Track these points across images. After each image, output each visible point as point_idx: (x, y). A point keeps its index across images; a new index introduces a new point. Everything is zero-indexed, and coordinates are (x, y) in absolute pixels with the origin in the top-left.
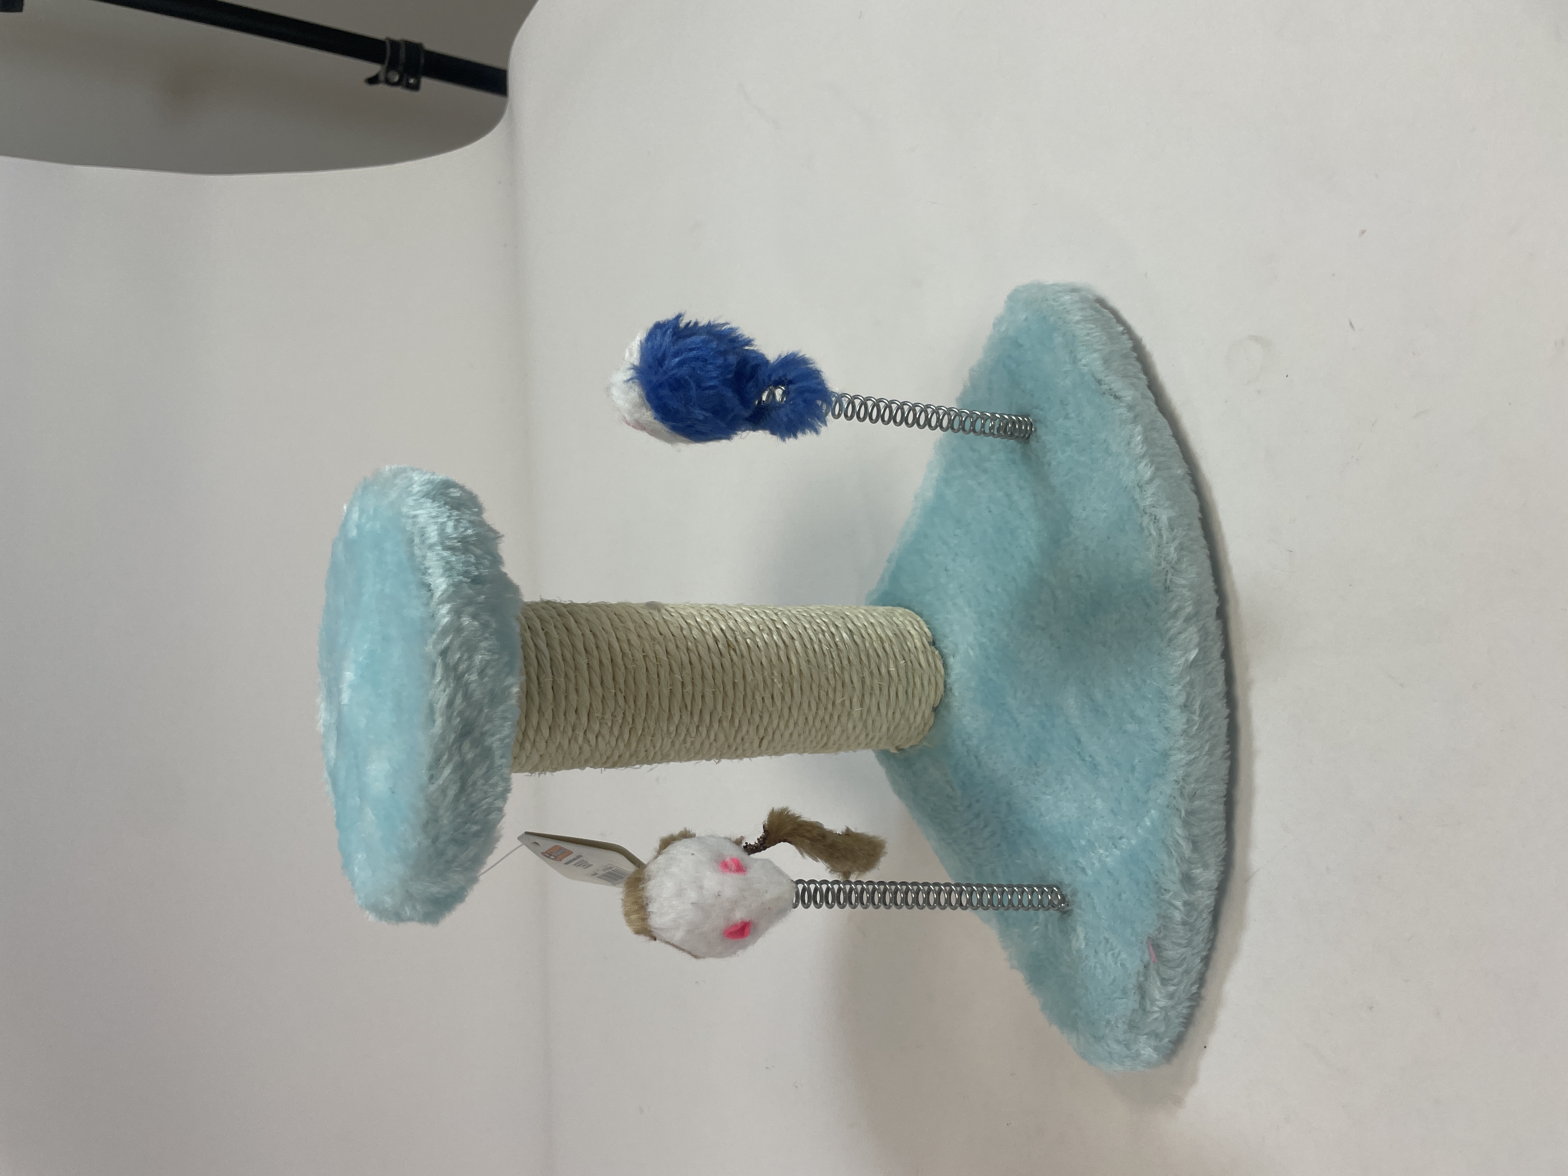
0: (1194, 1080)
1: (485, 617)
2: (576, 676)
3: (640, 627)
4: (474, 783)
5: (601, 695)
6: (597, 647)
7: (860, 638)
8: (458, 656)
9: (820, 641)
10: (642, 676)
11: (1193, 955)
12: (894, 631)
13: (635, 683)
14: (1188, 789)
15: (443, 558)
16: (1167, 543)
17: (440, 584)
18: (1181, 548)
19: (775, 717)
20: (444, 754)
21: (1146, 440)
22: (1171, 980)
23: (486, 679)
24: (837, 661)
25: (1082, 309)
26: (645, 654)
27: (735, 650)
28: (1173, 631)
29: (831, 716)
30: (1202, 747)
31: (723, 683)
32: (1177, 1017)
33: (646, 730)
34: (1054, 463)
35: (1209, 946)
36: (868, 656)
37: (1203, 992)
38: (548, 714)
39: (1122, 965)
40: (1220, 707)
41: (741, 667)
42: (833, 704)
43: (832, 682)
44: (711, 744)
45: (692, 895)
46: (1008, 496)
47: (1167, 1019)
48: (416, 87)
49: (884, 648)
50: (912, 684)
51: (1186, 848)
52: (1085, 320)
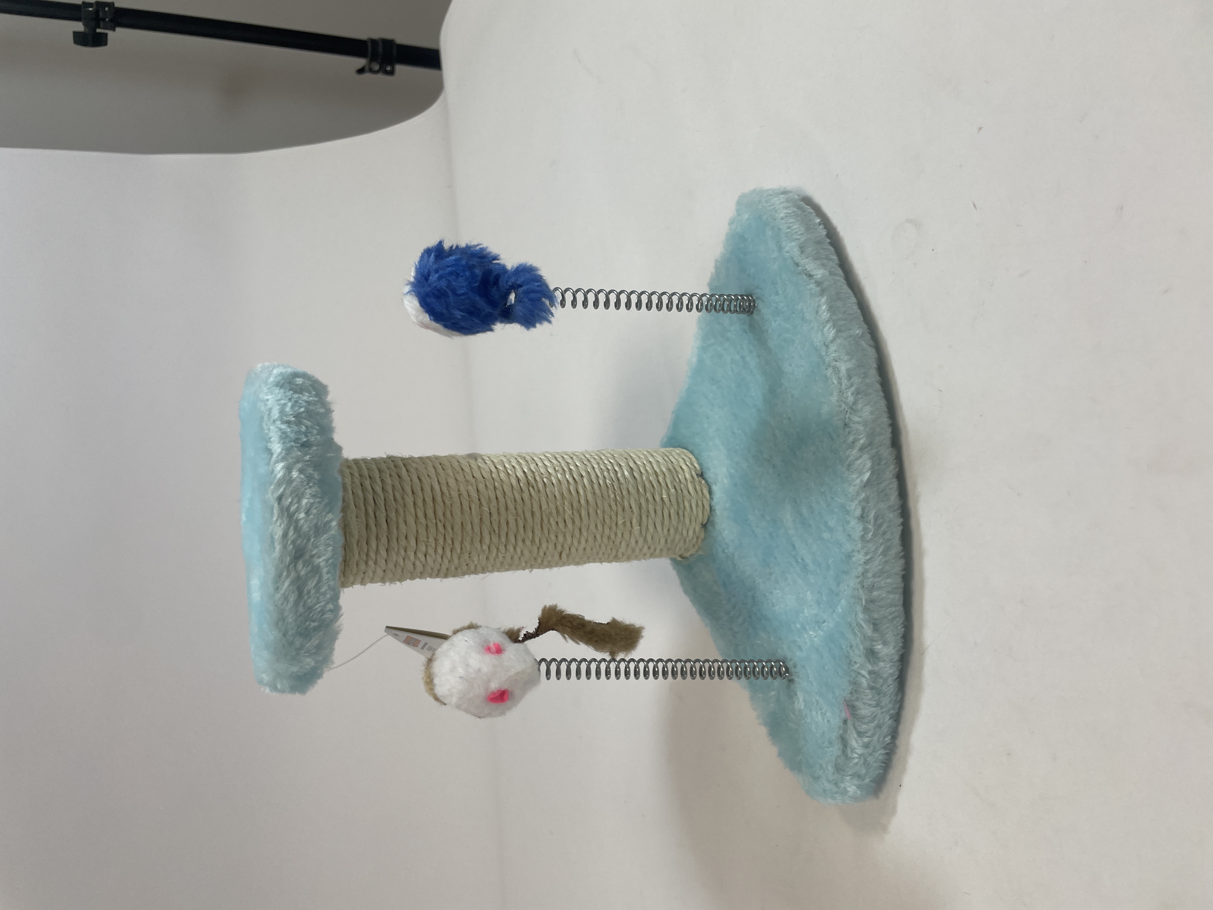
0: (894, 811)
1: (310, 471)
2: (404, 511)
3: (458, 473)
4: (309, 592)
5: (425, 525)
6: (422, 490)
7: (638, 474)
8: (290, 500)
9: (605, 477)
10: (457, 511)
11: (882, 713)
12: (668, 467)
13: (452, 515)
14: (867, 583)
15: (280, 429)
16: (846, 389)
17: (277, 448)
18: (857, 393)
19: (569, 537)
20: (284, 572)
21: (830, 309)
22: (866, 733)
23: (311, 516)
24: (618, 492)
25: (786, 208)
26: (459, 493)
27: (533, 487)
28: (851, 458)
29: (616, 534)
30: (877, 549)
31: (523, 512)
32: (875, 762)
33: (464, 550)
34: (770, 331)
35: (898, 706)
36: (644, 487)
37: (897, 742)
38: (384, 540)
39: (828, 721)
40: (893, 518)
41: (537, 499)
42: (616, 524)
43: (614, 507)
44: (520, 558)
45: (461, 671)
46: (743, 357)
47: (865, 763)
48: (392, 73)
49: (659, 481)
50: (682, 506)
51: (868, 630)
52: (787, 216)
